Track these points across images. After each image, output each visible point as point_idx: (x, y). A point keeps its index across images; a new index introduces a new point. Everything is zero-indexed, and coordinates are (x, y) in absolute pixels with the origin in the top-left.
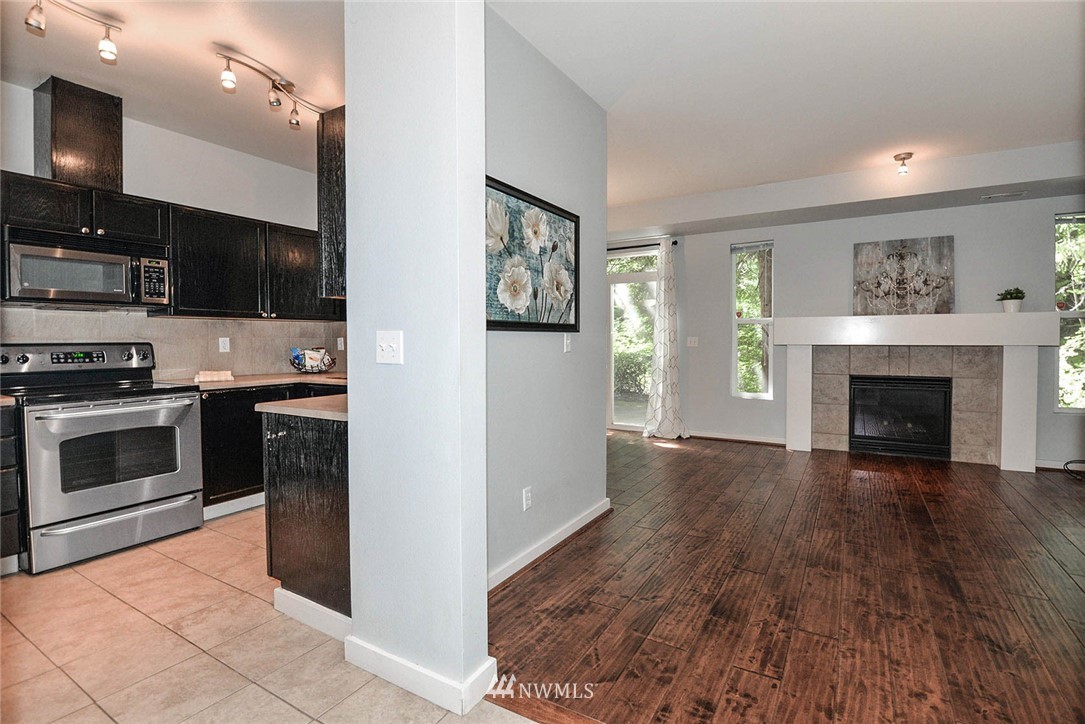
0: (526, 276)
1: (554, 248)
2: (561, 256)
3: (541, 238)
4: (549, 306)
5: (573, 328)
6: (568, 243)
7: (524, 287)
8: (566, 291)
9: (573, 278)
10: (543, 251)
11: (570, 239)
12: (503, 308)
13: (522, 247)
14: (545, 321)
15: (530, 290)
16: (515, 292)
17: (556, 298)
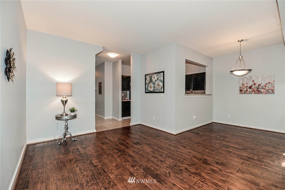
0: (152, 85)
1: (158, 79)
2: (159, 80)
3: (155, 79)
4: (157, 89)
5: (163, 92)
6: (161, 77)
7: (152, 87)
8: (161, 86)
9: (163, 83)
10: (155, 80)
11: (162, 76)
12: (149, 90)
13: (152, 81)
14: (156, 91)
15: (153, 87)
16: (151, 88)
17: (158, 87)
